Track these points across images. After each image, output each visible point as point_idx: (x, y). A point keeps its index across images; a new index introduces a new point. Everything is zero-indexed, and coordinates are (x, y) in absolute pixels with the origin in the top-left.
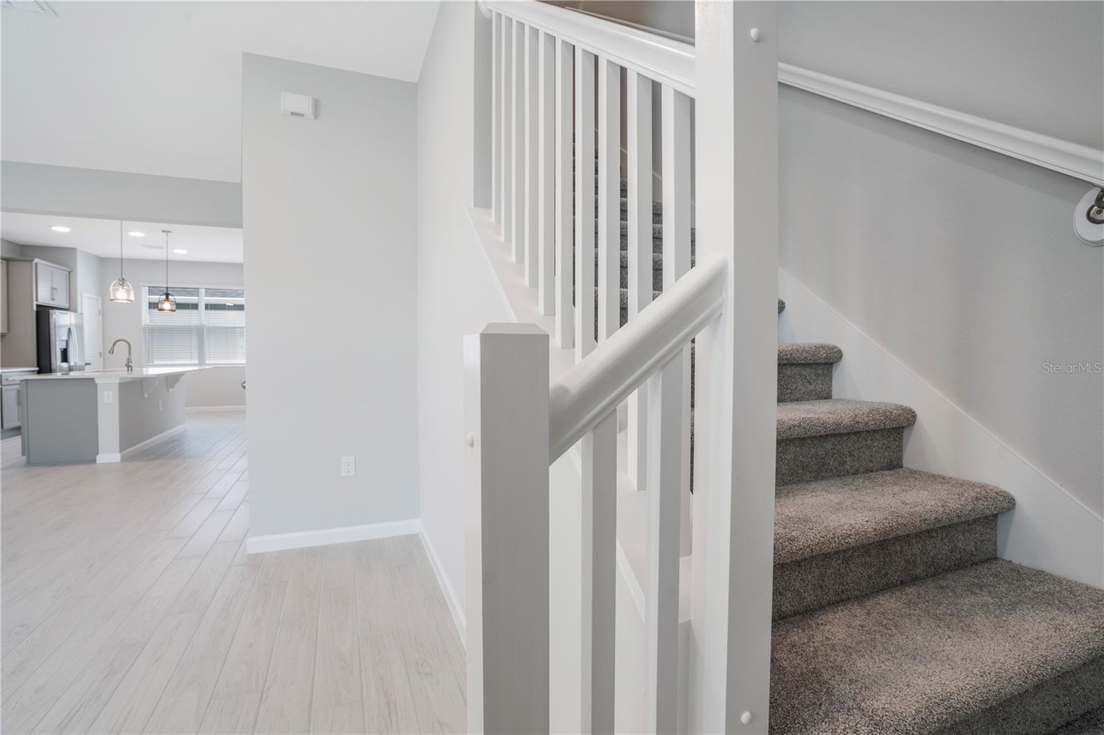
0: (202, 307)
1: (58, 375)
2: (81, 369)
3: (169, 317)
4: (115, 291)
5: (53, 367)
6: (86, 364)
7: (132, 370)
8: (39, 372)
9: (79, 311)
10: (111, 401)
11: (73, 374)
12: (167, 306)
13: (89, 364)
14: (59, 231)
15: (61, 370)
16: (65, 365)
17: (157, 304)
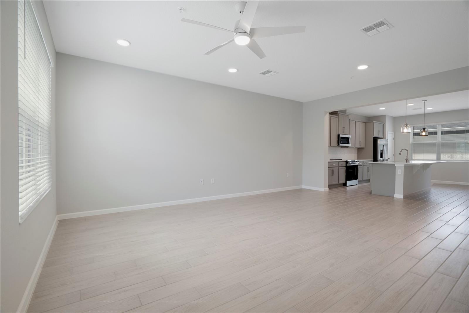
0: (439, 133)
1: (379, 162)
2: (387, 160)
3: (424, 139)
4: (403, 129)
5: (378, 159)
6: (388, 159)
7: (408, 162)
8: (374, 161)
9: (386, 139)
10: (401, 173)
11: (384, 162)
12: (424, 134)
13: (389, 159)
14: (382, 109)
15: (380, 161)
16: (382, 159)
17: (419, 133)
